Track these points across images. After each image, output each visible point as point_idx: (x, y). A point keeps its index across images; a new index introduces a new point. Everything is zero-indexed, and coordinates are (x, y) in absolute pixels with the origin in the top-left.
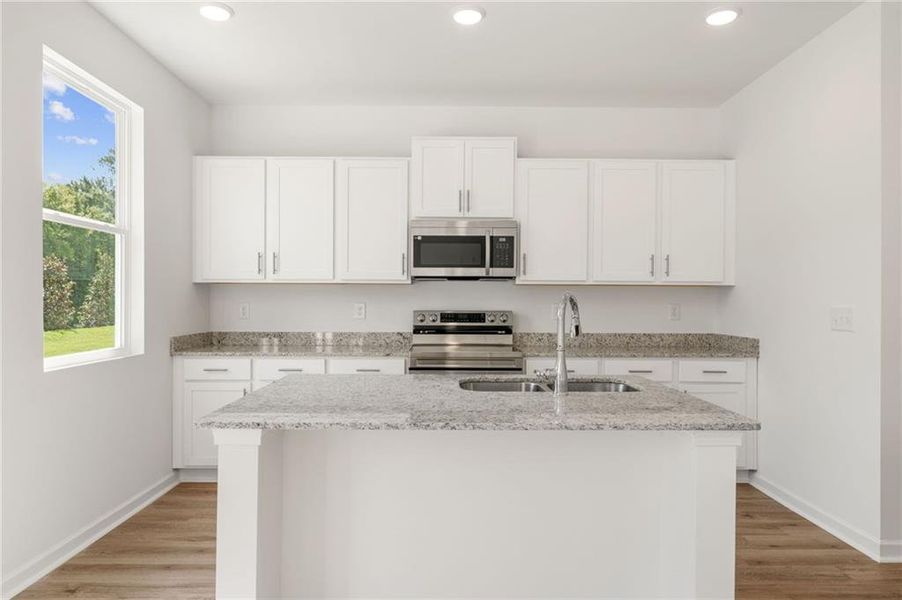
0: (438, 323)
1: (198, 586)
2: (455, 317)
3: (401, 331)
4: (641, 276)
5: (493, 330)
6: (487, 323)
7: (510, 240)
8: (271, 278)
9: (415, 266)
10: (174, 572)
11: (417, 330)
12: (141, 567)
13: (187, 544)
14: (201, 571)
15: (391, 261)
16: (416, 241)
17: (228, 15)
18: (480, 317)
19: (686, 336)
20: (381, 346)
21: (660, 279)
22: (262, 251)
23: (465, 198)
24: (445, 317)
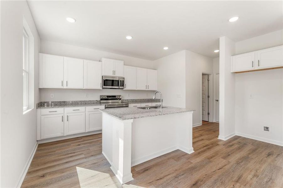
0: (106, 98)
1: (82, 163)
2: (110, 97)
3: (97, 100)
4: (144, 89)
5: (117, 99)
6: (116, 98)
7: (123, 81)
8: (65, 87)
9: (104, 85)
10: (70, 163)
11: (101, 99)
12: (58, 165)
13: (64, 157)
14: (77, 161)
15: (98, 84)
16: (104, 80)
17: (74, 21)
18: (115, 96)
19: (149, 99)
20: (92, 103)
21: (147, 89)
22: (63, 80)
23: (114, 72)
24: (108, 97)
